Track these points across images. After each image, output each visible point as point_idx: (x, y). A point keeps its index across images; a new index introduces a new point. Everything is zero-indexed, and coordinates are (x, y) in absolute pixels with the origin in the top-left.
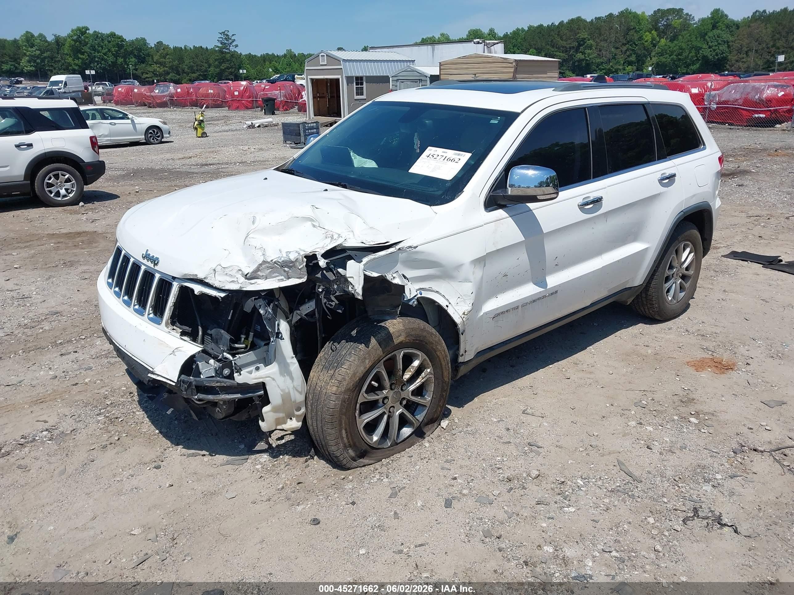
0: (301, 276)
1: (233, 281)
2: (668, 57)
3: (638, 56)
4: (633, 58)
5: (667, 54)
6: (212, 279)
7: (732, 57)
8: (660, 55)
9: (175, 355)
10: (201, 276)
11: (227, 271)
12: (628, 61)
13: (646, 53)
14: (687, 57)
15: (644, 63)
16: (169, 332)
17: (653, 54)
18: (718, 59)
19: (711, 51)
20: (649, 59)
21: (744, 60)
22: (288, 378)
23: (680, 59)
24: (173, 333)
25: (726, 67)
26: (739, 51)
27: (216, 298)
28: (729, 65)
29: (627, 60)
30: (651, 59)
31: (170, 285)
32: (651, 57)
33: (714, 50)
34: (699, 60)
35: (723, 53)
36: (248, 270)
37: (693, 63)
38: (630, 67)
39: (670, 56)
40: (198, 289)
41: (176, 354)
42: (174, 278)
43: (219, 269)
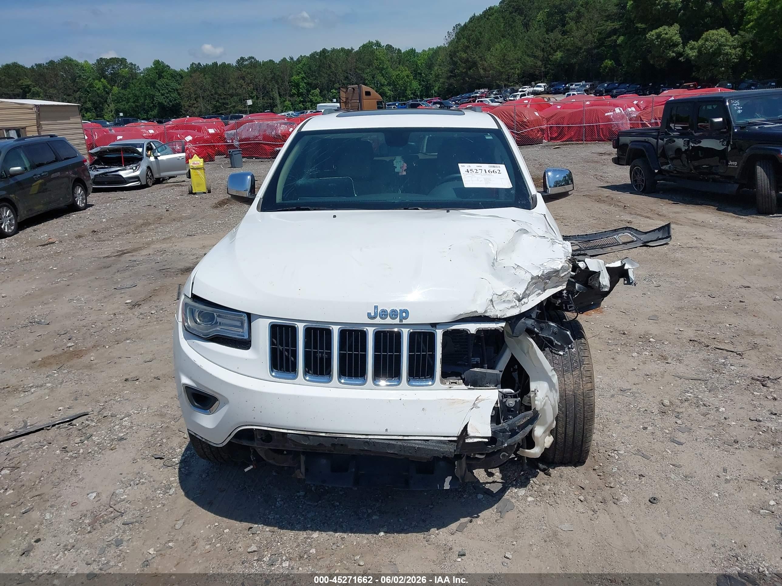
0: (557, 284)
1: (512, 307)
2: (126, 104)
3: (94, 103)
4: (89, 105)
5: (123, 101)
6: (492, 311)
7: (185, 103)
8: (116, 102)
9: (479, 407)
10: (480, 311)
11: (504, 298)
12: (84, 108)
13: (102, 100)
14: (144, 104)
15: (102, 110)
16: (450, 387)
17: (109, 101)
18: (173, 105)
19: (164, 98)
20: (107, 106)
21: (195, 105)
22: (554, 391)
23: (137, 106)
24: (455, 386)
25: (181, 112)
26: (189, 97)
27: (496, 330)
28: (185, 111)
29: (83, 107)
30: (109, 106)
31: (432, 336)
32: (108, 104)
33: (167, 97)
34: (156, 106)
35: (175, 100)
36: (520, 291)
37: (152, 109)
38: (89, 114)
39: (127, 103)
40: (472, 328)
41: (479, 405)
42: (434, 325)
43: (495, 298)
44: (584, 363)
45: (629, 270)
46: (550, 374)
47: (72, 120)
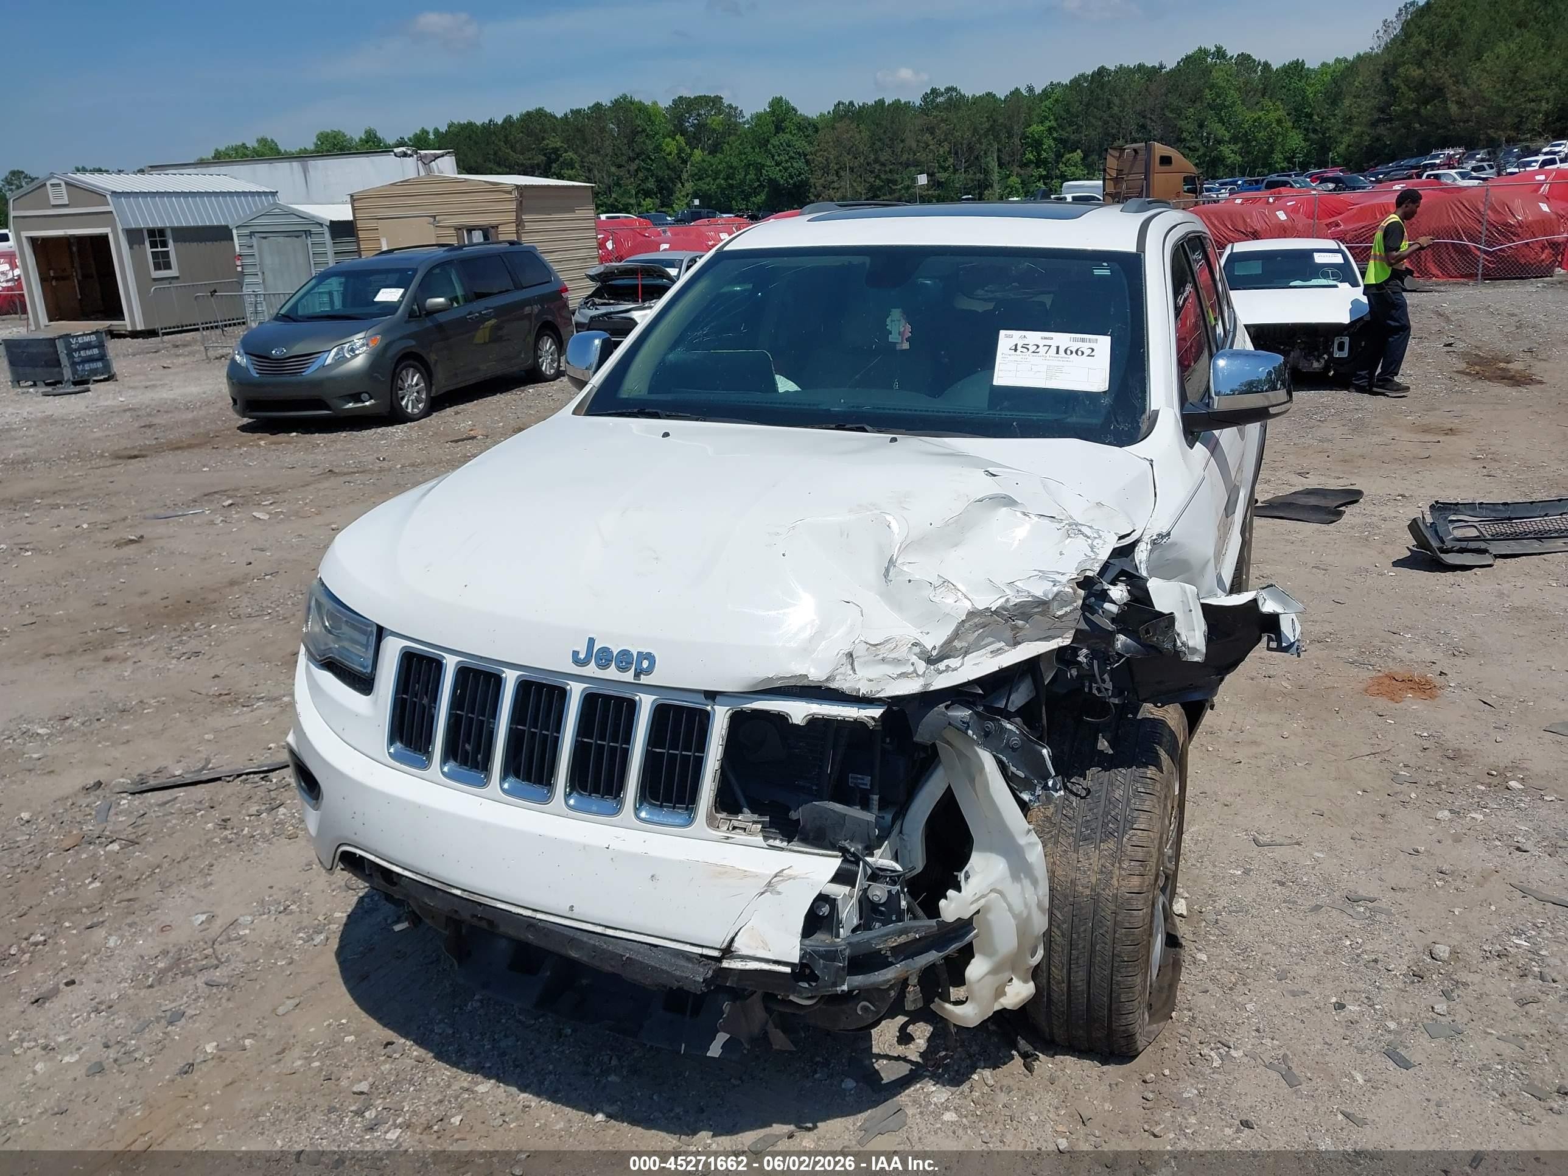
0: (1050, 633)
1: (903, 675)
2: (712, 182)
3: (659, 180)
4: (651, 184)
5: (708, 176)
6: (849, 678)
7: (817, 181)
8: (697, 177)
9: (779, 893)
10: (816, 674)
11: (883, 652)
12: (643, 190)
13: (673, 176)
14: (743, 182)
15: (671, 193)
16: (728, 838)
17: (685, 176)
18: (795, 184)
19: (780, 171)
20: (680, 185)
21: (836, 185)
22: (1027, 883)
23: (731, 186)
24: (739, 836)
25: (808, 197)
26: (826, 170)
27: (858, 724)
28: (815, 196)
29: (641, 187)
30: (683, 186)
31: (704, 719)
32: (682, 183)
33: (786, 169)
34: (764, 187)
35: (800, 174)
36: (933, 641)
37: (755, 192)
38: (648, 200)
39: (714, 180)
40: (798, 711)
41: (779, 888)
42: (712, 696)
43: (860, 651)
44: (1135, 826)
45: (1281, 617)
46: (1022, 841)
47: (579, 213)
